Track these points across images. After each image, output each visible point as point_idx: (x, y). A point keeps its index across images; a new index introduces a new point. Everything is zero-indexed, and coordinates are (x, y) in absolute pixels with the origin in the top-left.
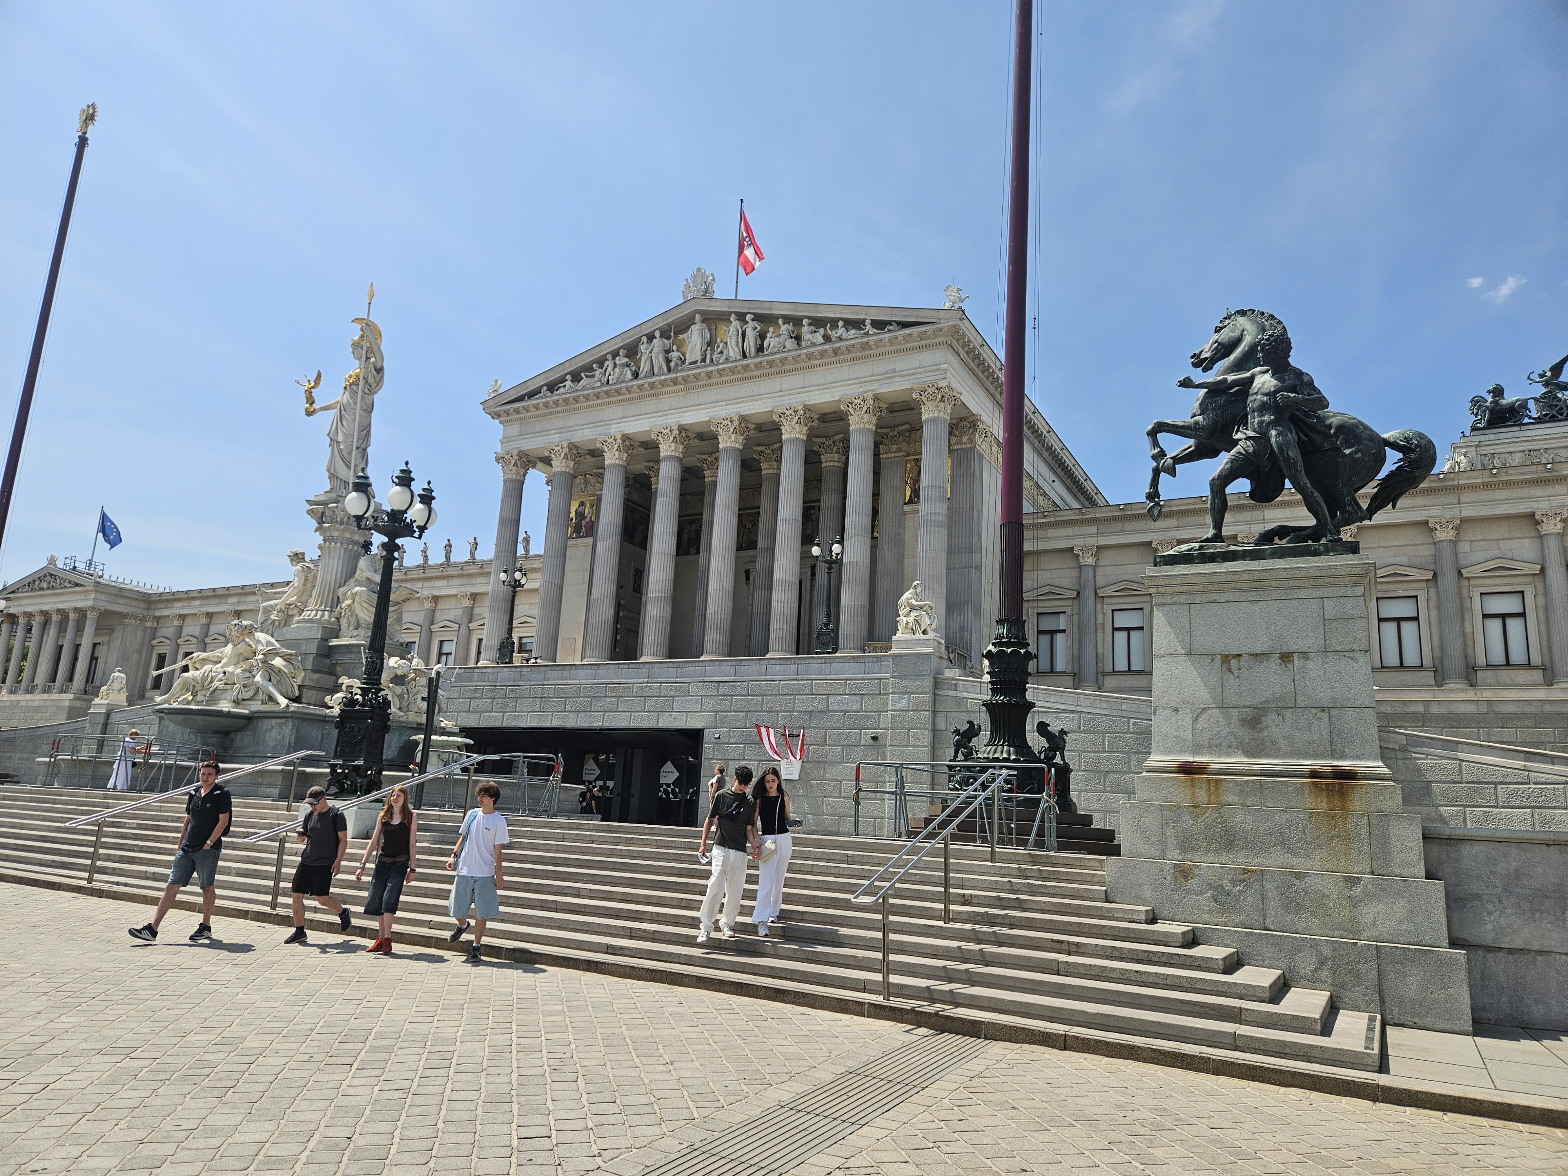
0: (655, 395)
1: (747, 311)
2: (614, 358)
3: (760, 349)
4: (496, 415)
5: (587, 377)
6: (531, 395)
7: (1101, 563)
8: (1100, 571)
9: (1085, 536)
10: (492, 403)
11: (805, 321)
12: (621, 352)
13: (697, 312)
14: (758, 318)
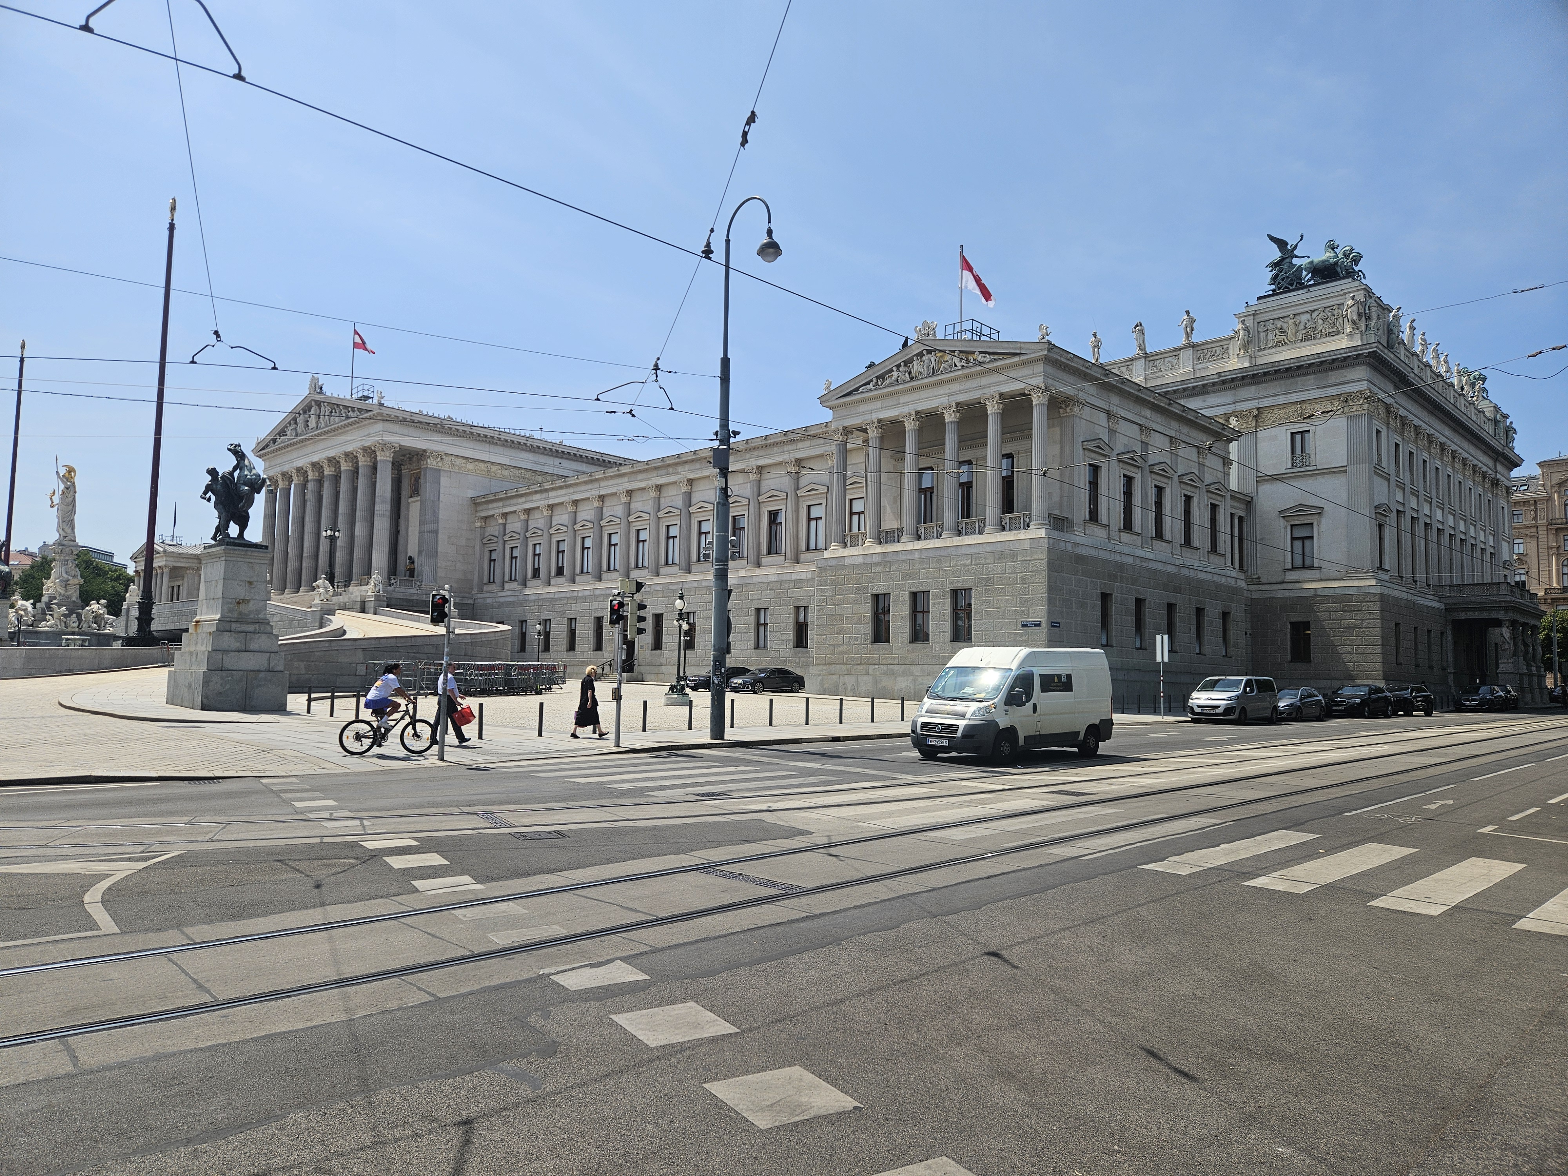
0: (304, 446)
4: (260, 457)
5: (284, 435)
6: (267, 446)
7: (508, 522)
8: (507, 526)
9: (499, 508)
10: (255, 451)
11: (342, 407)
12: (292, 422)
13: (312, 400)
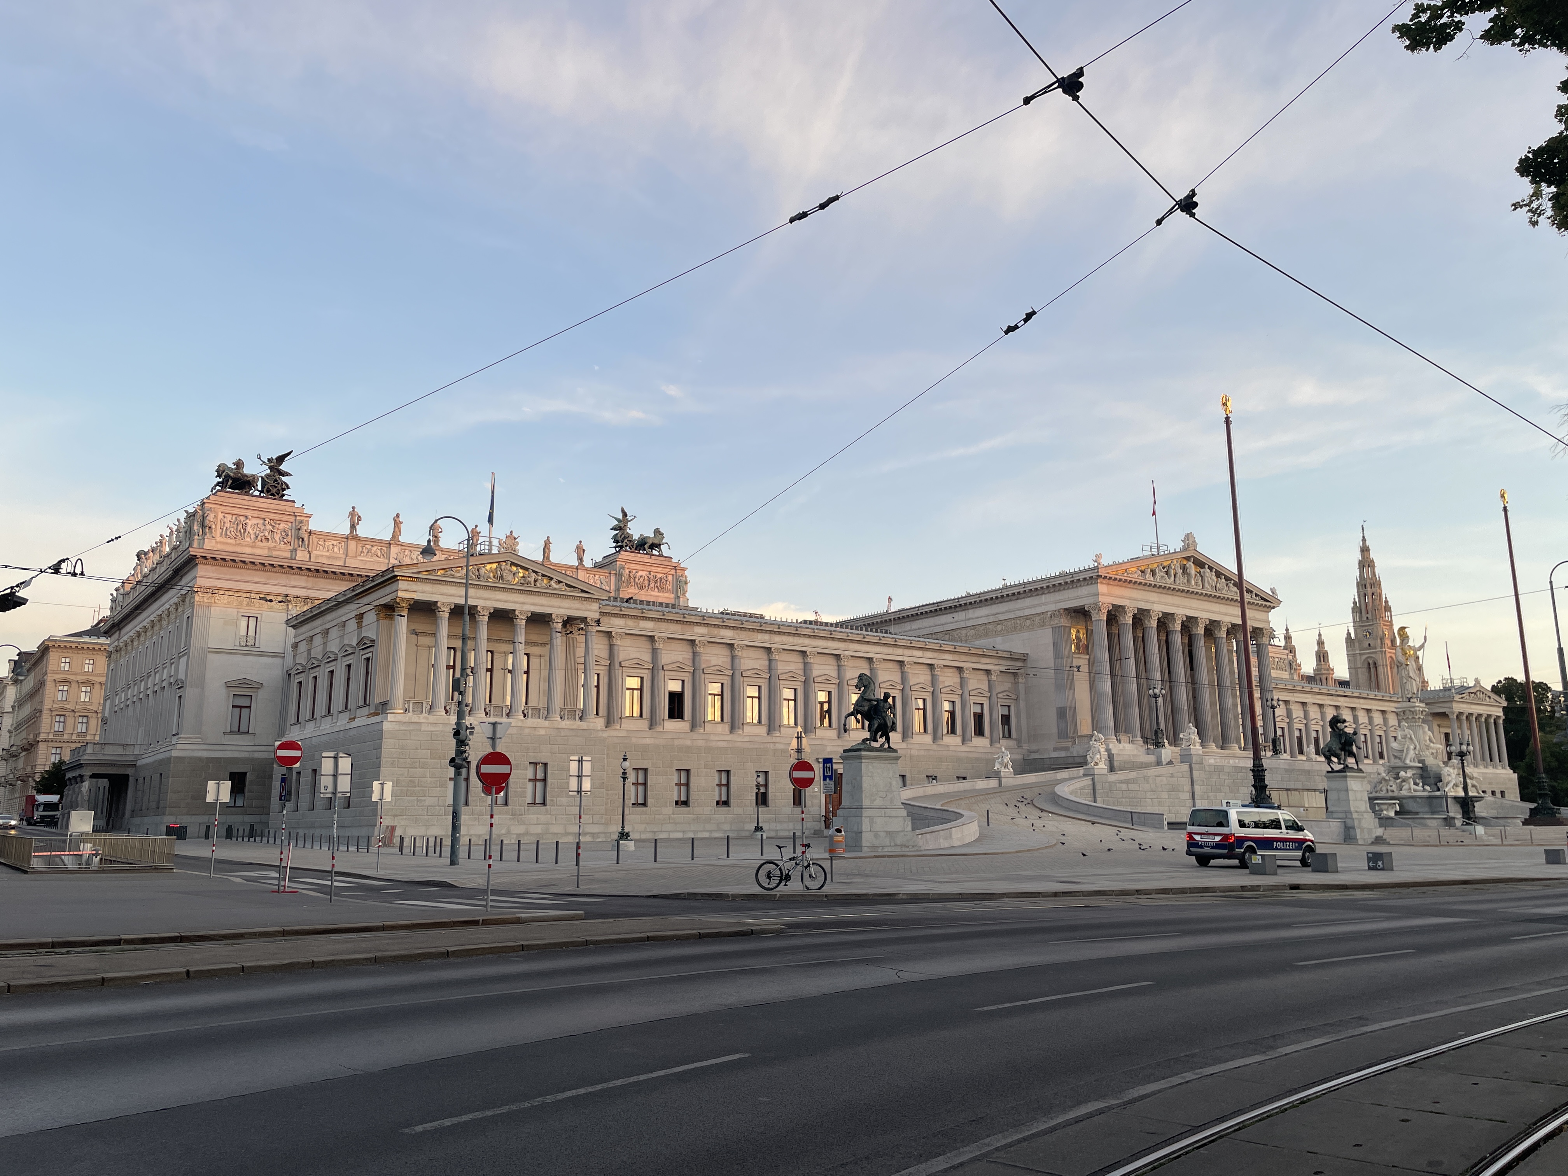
3: (1216, 589)
11: (1232, 582)
13: (1192, 556)
14: (1216, 572)
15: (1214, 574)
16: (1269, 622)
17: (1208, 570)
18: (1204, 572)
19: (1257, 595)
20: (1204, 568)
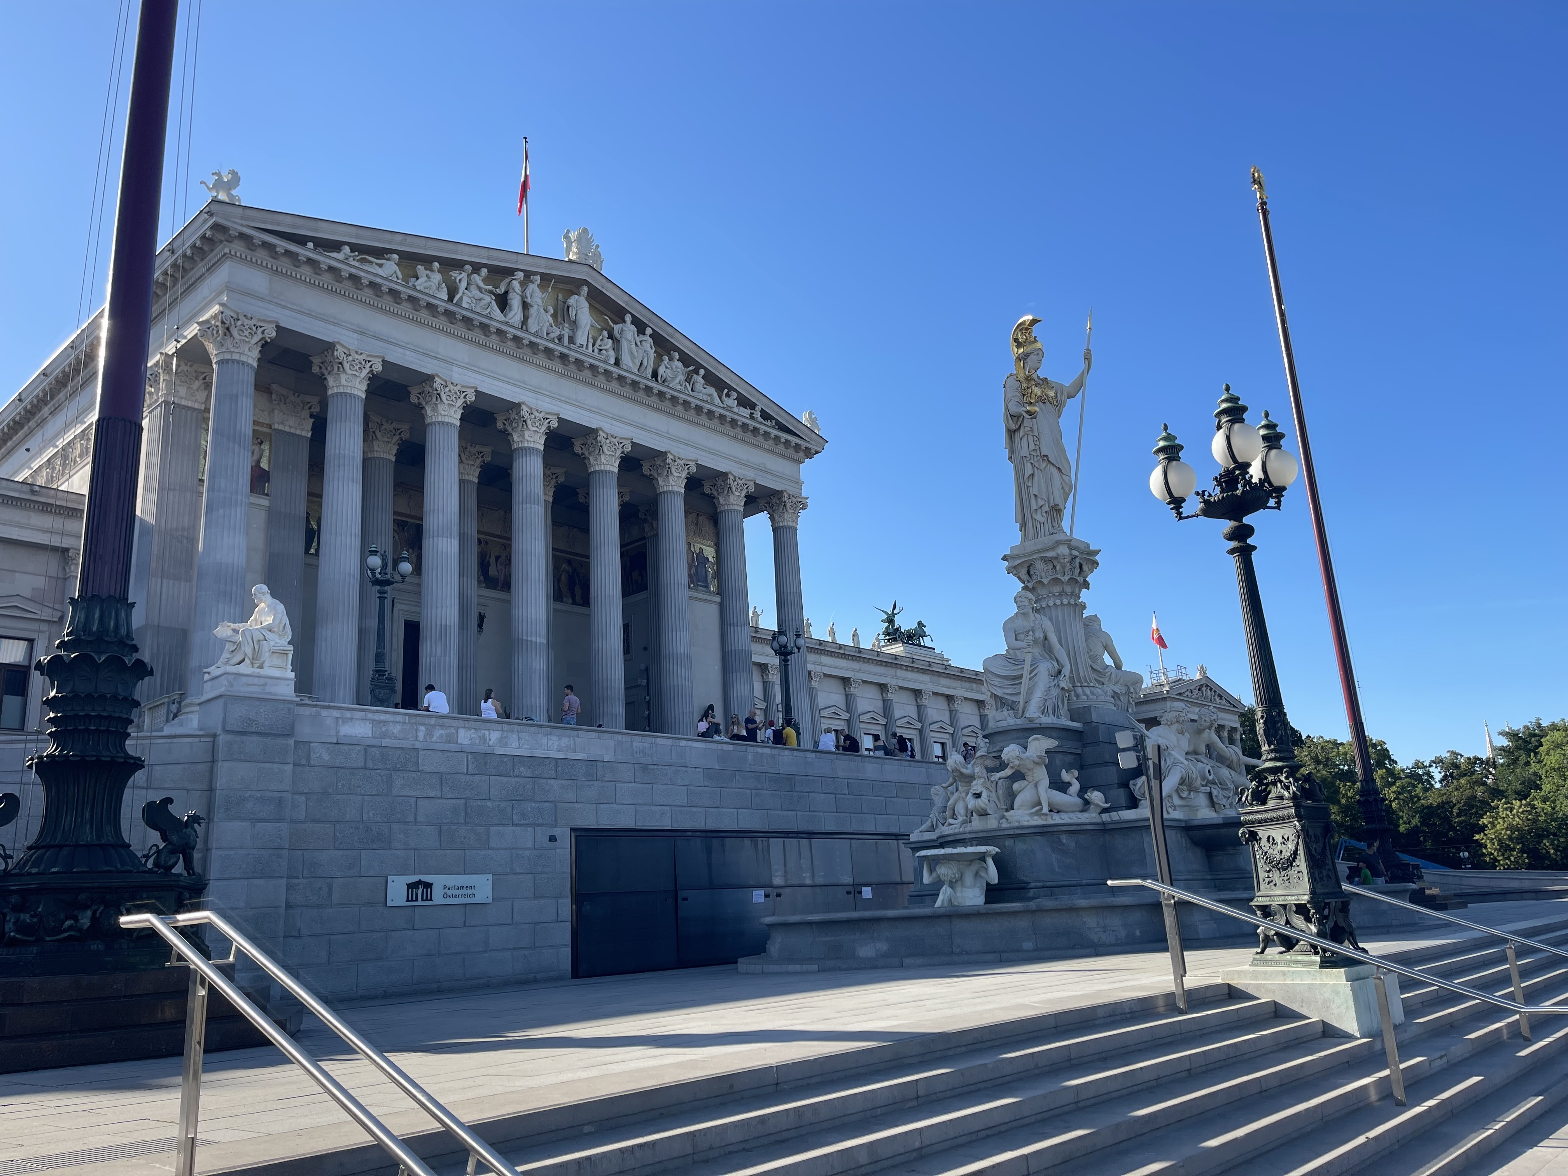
1: (647, 323)
2: (472, 273)
3: (655, 375)
11: (702, 372)
12: (484, 271)
14: (655, 336)
15: (650, 340)
16: (799, 483)
17: (633, 328)
18: (622, 330)
19: (765, 416)
20: (624, 322)
